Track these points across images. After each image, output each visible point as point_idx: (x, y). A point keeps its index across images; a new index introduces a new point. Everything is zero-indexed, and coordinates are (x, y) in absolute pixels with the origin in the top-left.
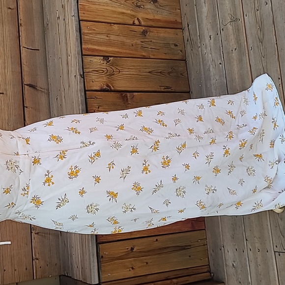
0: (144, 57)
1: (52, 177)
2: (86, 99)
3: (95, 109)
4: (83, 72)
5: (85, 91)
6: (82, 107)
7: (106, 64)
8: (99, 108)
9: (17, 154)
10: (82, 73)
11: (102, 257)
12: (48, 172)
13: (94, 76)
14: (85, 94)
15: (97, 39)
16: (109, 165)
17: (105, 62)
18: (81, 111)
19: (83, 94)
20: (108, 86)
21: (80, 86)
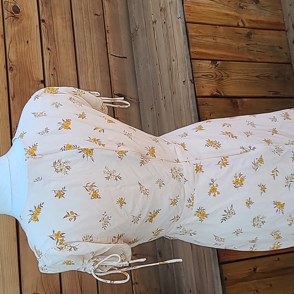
0: (250, 61)
1: (217, 186)
2: (197, 106)
3: (206, 116)
4: (193, 77)
5: (196, 97)
6: (194, 114)
7: (215, 68)
8: (210, 115)
9: (178, 161)
10: (192, 79)
11: (226, 278)
12: (212, 180)
13: (203, 81)
14: (196, 100)
15: (204, 42)
16: (273, 172)
17: (214, 66)
18: (193, 119)
19: (195, 100)
20: (218, 91)
21: (191, 92)
